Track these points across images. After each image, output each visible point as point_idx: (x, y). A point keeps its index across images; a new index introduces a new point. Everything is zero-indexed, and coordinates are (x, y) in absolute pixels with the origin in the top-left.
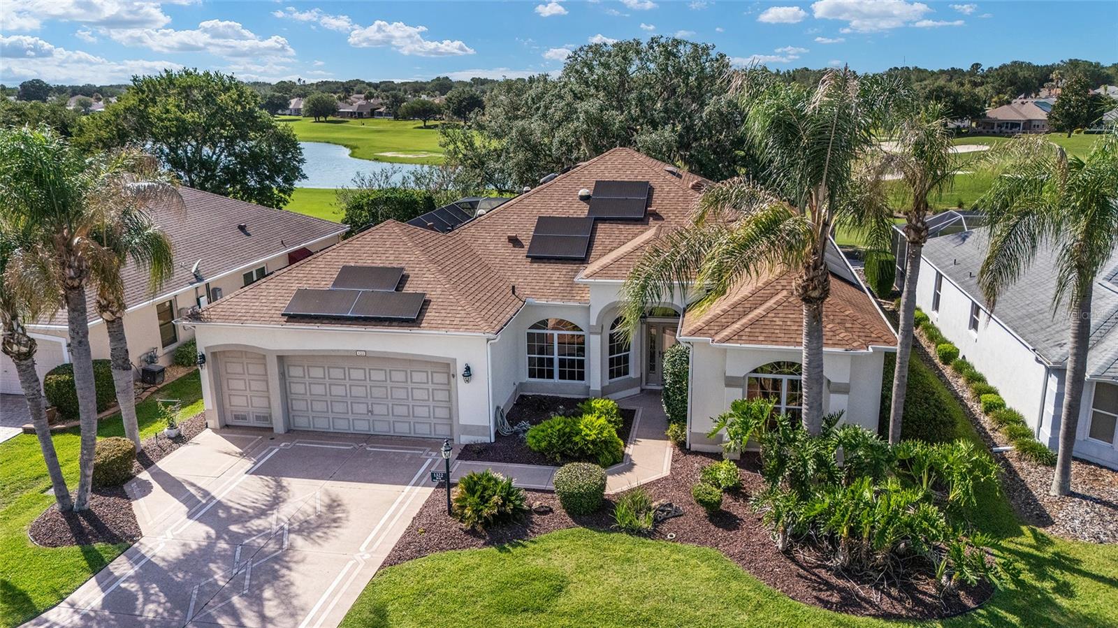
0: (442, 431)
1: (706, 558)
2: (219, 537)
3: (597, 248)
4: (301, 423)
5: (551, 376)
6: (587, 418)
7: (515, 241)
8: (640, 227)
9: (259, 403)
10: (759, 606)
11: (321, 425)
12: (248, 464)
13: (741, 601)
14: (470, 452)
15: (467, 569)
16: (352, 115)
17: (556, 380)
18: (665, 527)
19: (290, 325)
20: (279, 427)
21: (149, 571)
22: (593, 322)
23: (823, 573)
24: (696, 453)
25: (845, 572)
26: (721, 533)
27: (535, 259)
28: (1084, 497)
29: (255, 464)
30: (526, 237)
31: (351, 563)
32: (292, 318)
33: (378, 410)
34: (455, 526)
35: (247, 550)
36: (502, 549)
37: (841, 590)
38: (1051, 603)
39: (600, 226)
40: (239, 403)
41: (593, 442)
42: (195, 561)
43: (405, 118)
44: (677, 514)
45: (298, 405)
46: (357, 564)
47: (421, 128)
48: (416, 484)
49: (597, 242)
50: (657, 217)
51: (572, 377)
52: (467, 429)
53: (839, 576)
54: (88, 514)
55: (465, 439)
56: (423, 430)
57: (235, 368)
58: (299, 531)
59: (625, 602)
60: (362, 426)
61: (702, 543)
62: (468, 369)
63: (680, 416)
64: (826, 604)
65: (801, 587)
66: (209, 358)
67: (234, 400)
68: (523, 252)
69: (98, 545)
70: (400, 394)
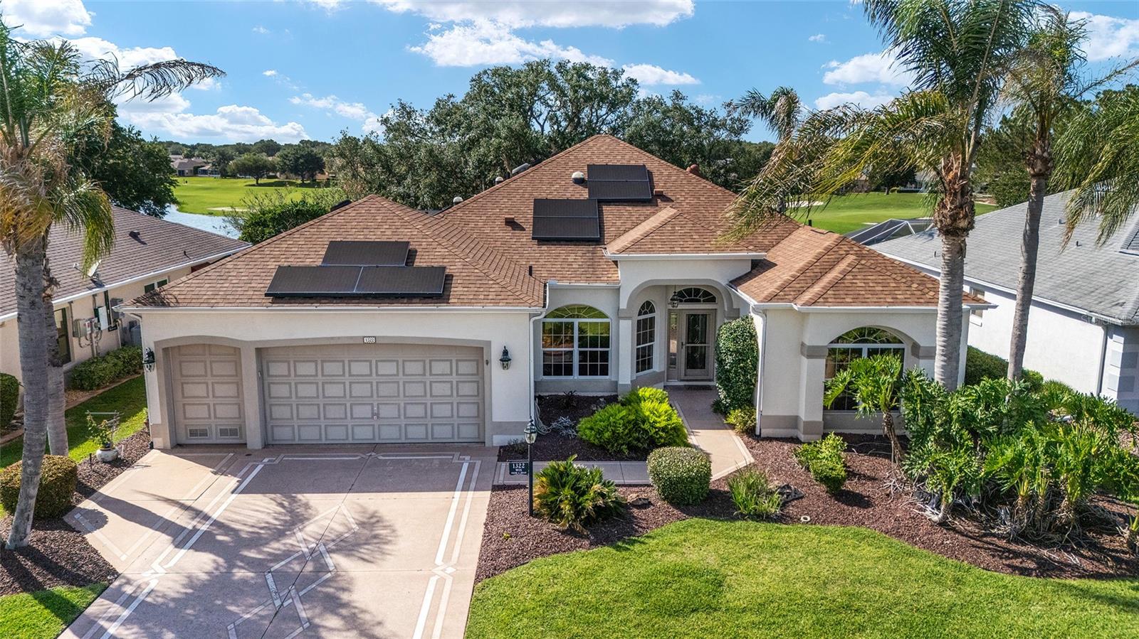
0: (468, 433)
1: (861, 538)
2: (231, 565)
3: (609, 230)
4: (283, 434)
5: (569, 371)
6: (648, 405)
7: (513, 224)
8: (648, 210)
9: (226, 413)
11: (309, 435)
12: (232, 482)
14: (509, 453)
15: (589, 574)
17: (576, 376)
18: (791, 510)
19: (276, 307)
20: (254, 439)
22: (624, 305)
23: (999, 541)
24: (770, 439)
25: (1021, 538)
27: (542, 241)
29: (240, 483)
31: (433, 580)
32: (278, 297)
33: (387, 411)
34: (547, 527)
35: (282, 576)
36: (618, 548)
37: (1032, 558)
39: (606, 208)
40: (197, 415)
41: (663, 429)
42: (211, 593)
43: (234, 176)
44: (799, 496)
45: (279, 412)
46: (441, 582)
47: (254, 185)
48: (466, 488)
49: (607, 224)
50: (665, 198)
51: (594, 373)
52: (502, 427)
53: (1016, 542)
54: (30, 552)
55: (499, 440)
56: (443, 433)
57: (195, 369)
58: (338, 550)
59: (808, 592)
60: (364, 434)
61: (846, 524)
62: (505, 353)
63: (746, 401)
64: (1024, 572)
65: (986, 558)
66: (159, 356)
67: (193, 412)
68: (526, 237)
69: (60, 589)
70: (416, 390)
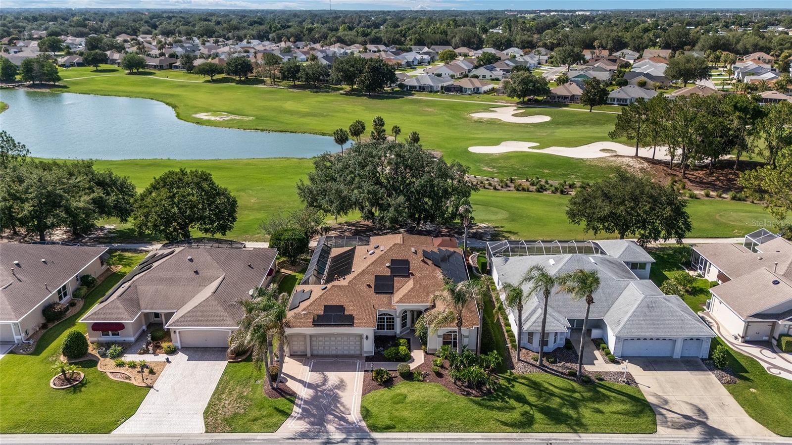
0: (358, 353)
1: (437, 386)
2: (316, 392)
3: (395, 288)
4: (315, 353)
5: (384, 329)
6: (401, 347)
7: (369, 286)
8: (407, 279)
9: (302, 348)
10: (449, 397)
11: (321, 353)
12: (308, 368)
13: (446, 396)
14: (369, 359)
15: (382, 395)
16: (155, 67)
17: (386, 330)
18: (426, 379)
19: (313, 327)
20: (309, 355)
21: (306, 402)
22: (397, 315)
23: (463, 387)
24: (430, 354)
25: (468, 387)
26: (439, 379)
27: (377, 293)
28: (523, 361)
29: (310, 367)
30: (372, 284)
31: (354, 395)
32: (315, 325)
33: (339, 348)
34: (376, 383)
35: (326, 394)
36: (389, 388)
37: (466, 391)
38: (510, 389)
39: (395, 278)
40: (295, 348)
41: (404, 354)
42: (315, 398)
44: (428, 375)
45: (315, 348)
48: (358, 371)
49: (395, 285)
50: (412, 274)
51: (390, 329)
52: (366, 352)
53: (466, 388)
54: (279, 389)
55: (365, 355)
56: (352, 353)
57: (295, 339)
58: (336, 389)
59: (421, 399)
60: (334, 353)
61: (435, 382)
62: (367, 336)
63: (425, 344)
64: (463, 395)
65: (458, 391)
67: (294, 348)
68: (372, 290)
69: (288, 397)
70: (346, 343)
